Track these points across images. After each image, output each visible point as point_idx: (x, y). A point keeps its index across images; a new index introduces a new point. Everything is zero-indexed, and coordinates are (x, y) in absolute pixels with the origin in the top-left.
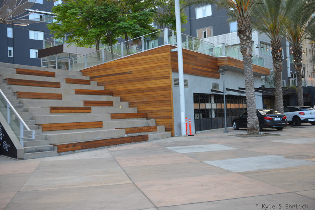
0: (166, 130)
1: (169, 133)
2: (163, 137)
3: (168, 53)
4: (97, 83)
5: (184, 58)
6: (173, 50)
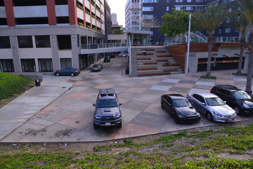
0: (183, 71)
1: (183, 72)
2: (178, 73)
3: (185, 46)
4: (169, 52)
5: (190, 48)
6: (187, 45)
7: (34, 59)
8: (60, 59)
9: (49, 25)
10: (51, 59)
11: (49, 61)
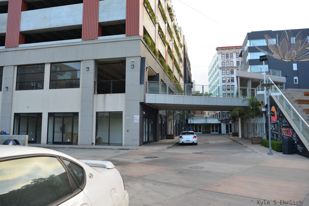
7: (40, 115)
8: (96, 112)
9: (82, 40)
10: (76, 114)
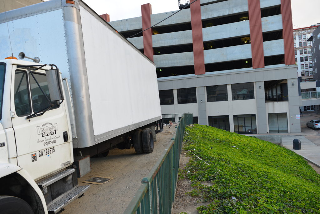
7: (228, 116)
8: (269, 114)
9: (253, 68)
10: (254, 115)
11: (250, 118)
